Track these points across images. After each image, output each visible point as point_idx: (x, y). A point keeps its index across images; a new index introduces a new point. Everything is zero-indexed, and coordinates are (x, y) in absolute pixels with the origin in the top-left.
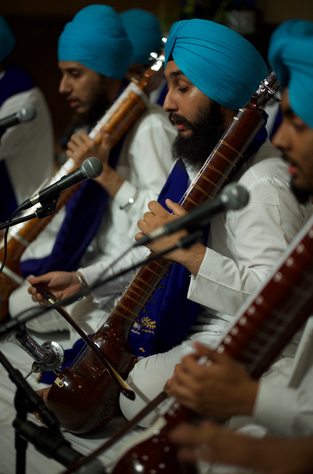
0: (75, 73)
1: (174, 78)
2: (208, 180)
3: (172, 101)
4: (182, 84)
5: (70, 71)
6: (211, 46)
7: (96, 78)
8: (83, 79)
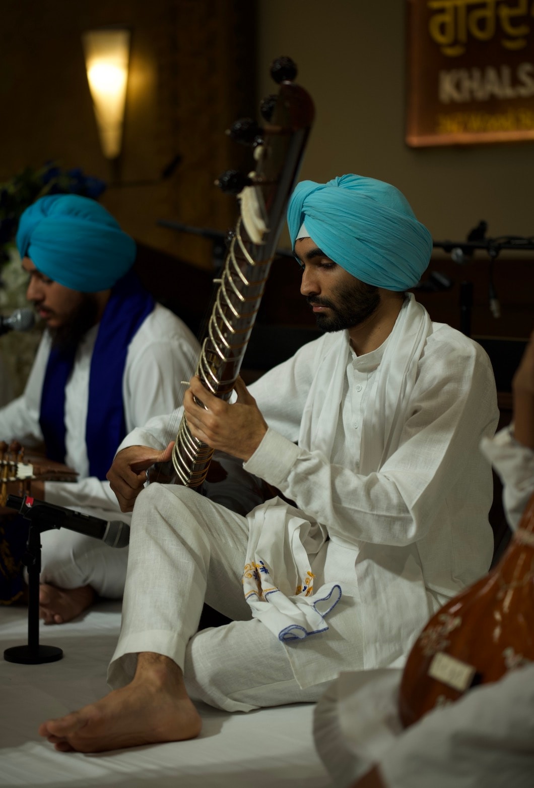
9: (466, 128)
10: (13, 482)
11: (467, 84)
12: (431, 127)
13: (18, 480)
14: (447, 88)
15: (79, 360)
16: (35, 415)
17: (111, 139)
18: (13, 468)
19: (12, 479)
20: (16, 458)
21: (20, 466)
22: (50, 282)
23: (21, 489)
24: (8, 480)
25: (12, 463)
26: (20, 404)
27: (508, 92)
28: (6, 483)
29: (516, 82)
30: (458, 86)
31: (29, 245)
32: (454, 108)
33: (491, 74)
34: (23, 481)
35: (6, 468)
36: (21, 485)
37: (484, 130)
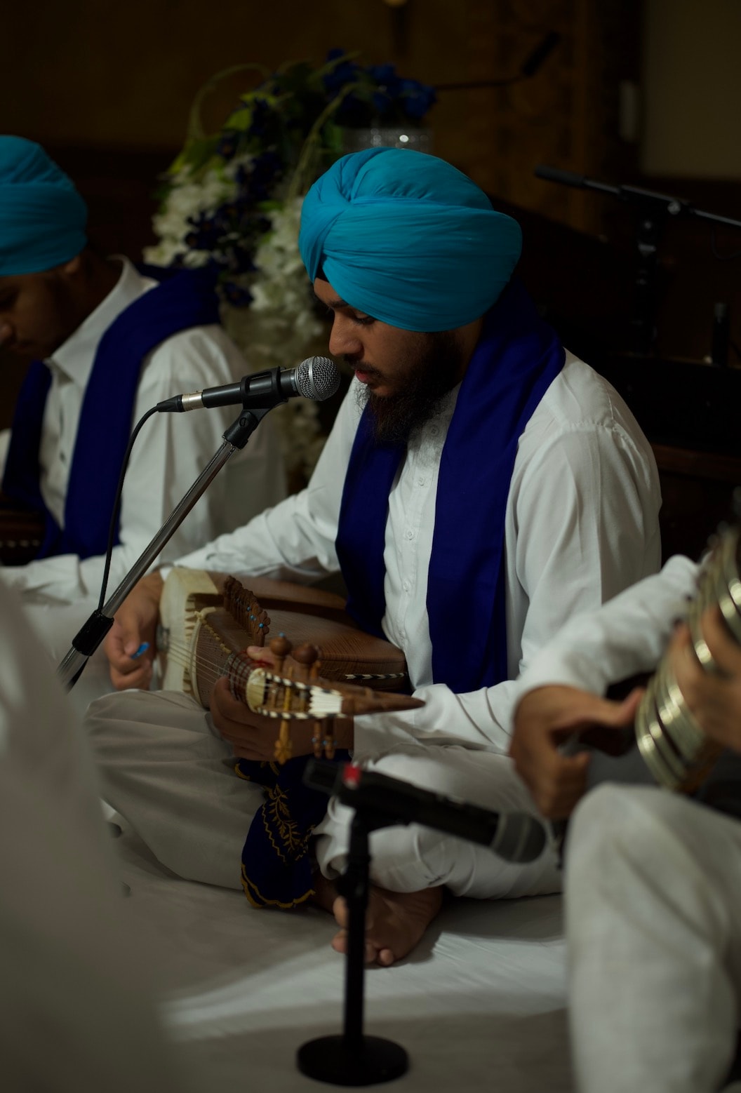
10: (302, 721)
13: (312, 718)
15: (417, 447)
16: (331, 531)
18: (303, 695)
19: (301, 716)
20: (309, 675)
21: (316, 692)
22: (368, 321)
23: (317, 737)
24: (293, 717)
25: (301, 686)
26: (298, 505)
28: (287, 721)
31: (323, 257)
34: (320, 721)
35: (288, 692)
36: (317, 727)
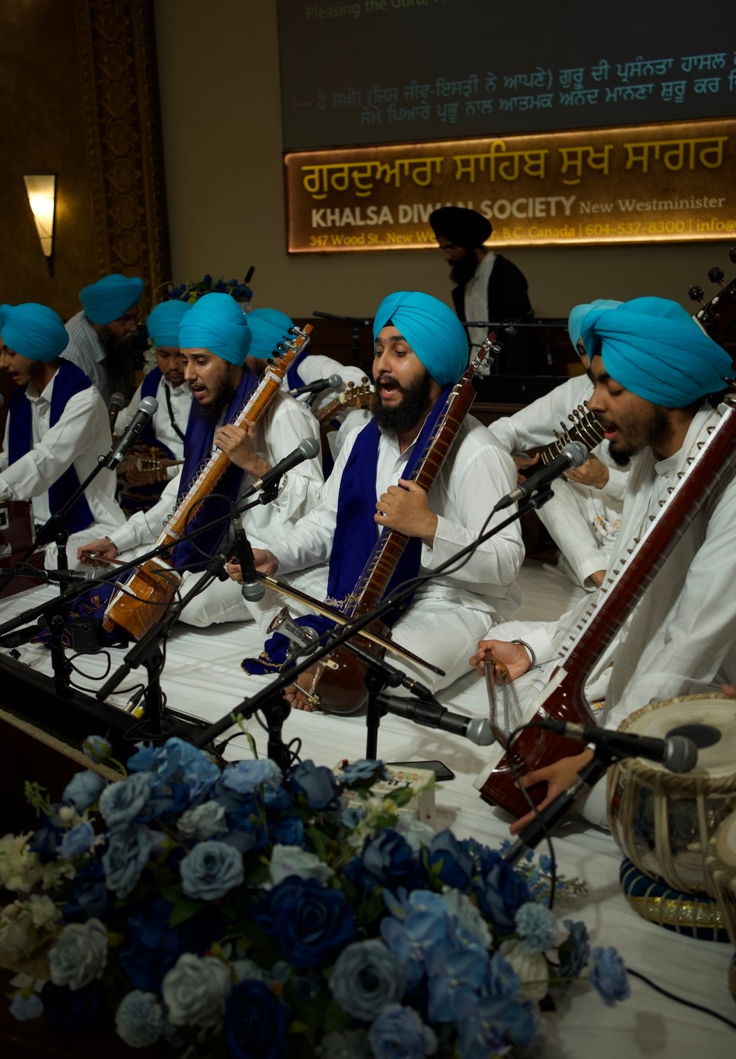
0: (201, 359)
1: (393, 342)
2: (439, 453)
3: (387, 364)
4: (401, 348)
5: (195, 357)
6: (436, 320)
7: (223, 366)
8: (209, 367)
9: (330, 242)
11: (330, 217)
12: (307, 242)
14: (316, 218)
17: (47, 246)
27: (360, 223)
29: (364, 216)
30: (324, 217)
32: (320, 231)
33: (347, 211)
37: (343, 245)
